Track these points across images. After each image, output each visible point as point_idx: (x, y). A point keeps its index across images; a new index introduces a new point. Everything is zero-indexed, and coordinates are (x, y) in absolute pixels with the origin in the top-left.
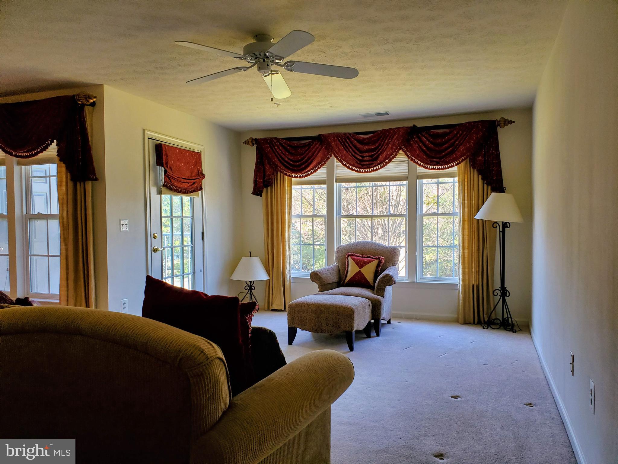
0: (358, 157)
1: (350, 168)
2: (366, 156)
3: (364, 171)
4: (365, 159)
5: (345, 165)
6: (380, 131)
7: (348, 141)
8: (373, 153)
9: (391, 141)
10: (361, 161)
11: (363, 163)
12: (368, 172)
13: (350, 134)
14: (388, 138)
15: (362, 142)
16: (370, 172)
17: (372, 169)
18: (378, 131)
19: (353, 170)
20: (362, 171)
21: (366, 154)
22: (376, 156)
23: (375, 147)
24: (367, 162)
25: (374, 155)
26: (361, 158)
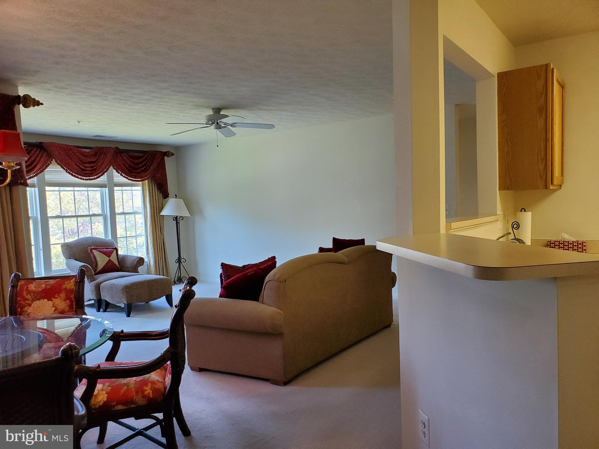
0: (82, 167)
1: (72, 175)
2: (88, 167)
3: (86, 178)
4: (88, 169)
5: (68, 172)
6: (97, 148)
7: (70, 152)
8: (93, 165)
9: (105, 157)
11: (85, 172)
12: (90, 179)
14: (104, 154)
15: (84, 155)
16: (93, 179)
18: (95, 148)
19: (77, 177)
20: (84, 178)
21: (87, 165)
22: (95, 167)
23: (95, 160)
24: (88, 172)
25: (95, 166)
26: (84, 168)
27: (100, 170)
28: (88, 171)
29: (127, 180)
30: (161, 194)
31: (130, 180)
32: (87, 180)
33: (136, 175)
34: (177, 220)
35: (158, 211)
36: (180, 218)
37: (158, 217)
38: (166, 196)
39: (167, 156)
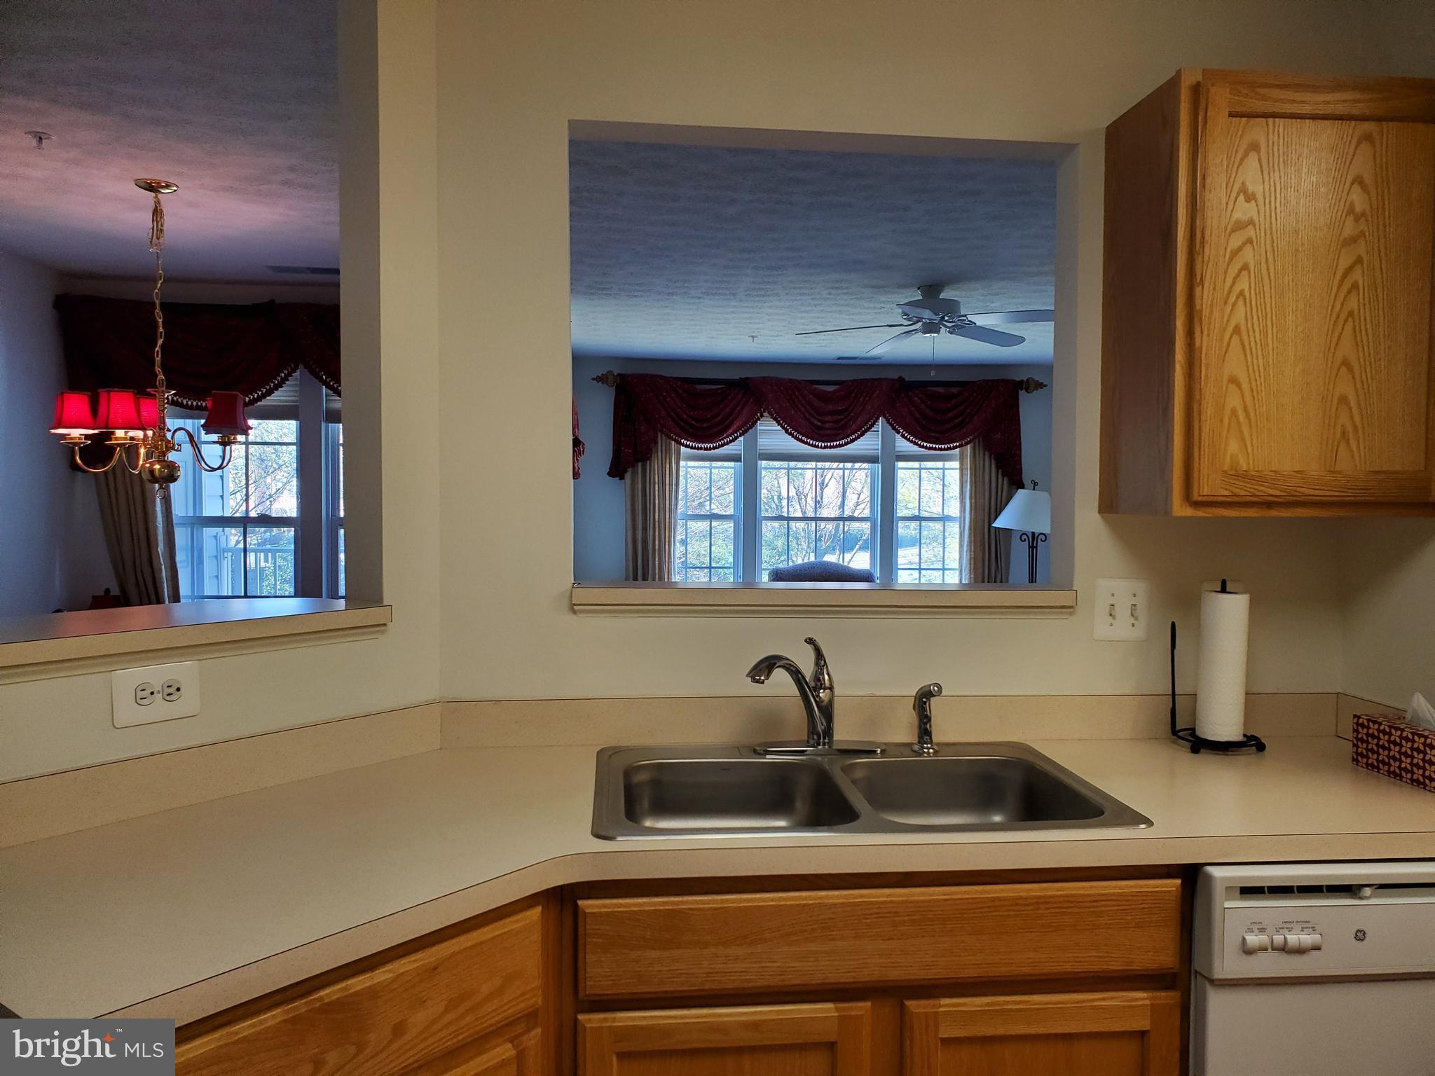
0: (816, 422)
1: (798, 439)
2: (828, 422)
3: (823, 445)
4: (827, 425)
5: (790, 434)
6: (850, 381)
7: (797, 393)
8: (839, 417)
9: (868, 401)
10: (819, 428)
11: (822, 432)
12: (831, 447)
13: (800, 382)
14: (864, 394)
15: (822, 397)
16: (834, 447)
17: (838, 443)
18: (846, 381)
19: (806, 443)
20: (820, 444)
21: (828, 418)
22: (843, 422)
23: (843, 407)
24: (829, 432)
25: (842, 420)
26: (819, 424)
27: (854, 427)
28: (828, 429)
29: (916, 448)
30: (1006, 479)
31: (923, 447)
32: (826, 447)
33: (937, 435)
34: (1033, 541)
35: (992, 520)
36: (1041, 537)
37: (992, 529)
38: (1017, 483)
39: (1027, 391)
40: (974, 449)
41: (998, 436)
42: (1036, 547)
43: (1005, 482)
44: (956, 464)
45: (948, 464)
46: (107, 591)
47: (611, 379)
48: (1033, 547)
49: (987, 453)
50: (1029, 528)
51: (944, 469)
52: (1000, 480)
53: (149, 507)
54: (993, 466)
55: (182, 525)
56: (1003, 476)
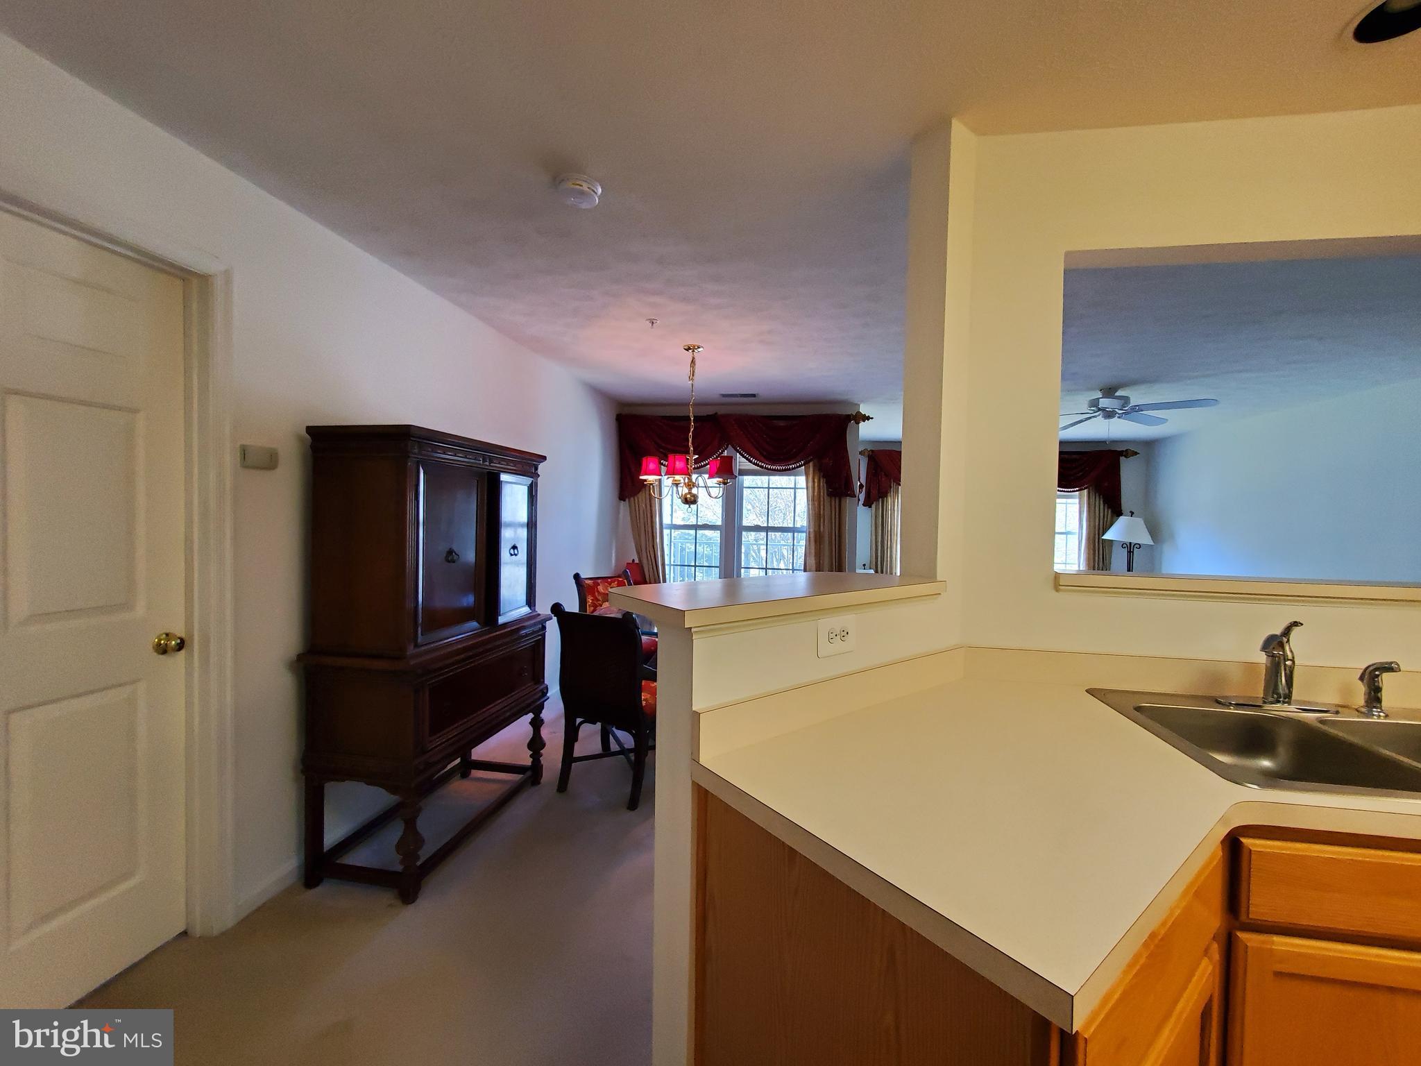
33: (1066, 483)
34: (1130, 548)
35: (1101, 534)
36: (1136, 546)
37: (1101, 541)
38: (1118, 512)
39: (1126, 457)
40: (1089, 493)
41: (1106, 484)
42: (1133, 552)
43: (1110, 511)
44: (1077, 501)
45: (1069, 501)
46: (633, 560)
47: (866, 453)
48: (1130, 552)
49: (1097, 494)
50: (1128, 540)
51: (1066, 503)
52: (1106, 510)
53: (654, 520)
54: (1102, 502)
55: (666, 528)
56: (1108, 508)
